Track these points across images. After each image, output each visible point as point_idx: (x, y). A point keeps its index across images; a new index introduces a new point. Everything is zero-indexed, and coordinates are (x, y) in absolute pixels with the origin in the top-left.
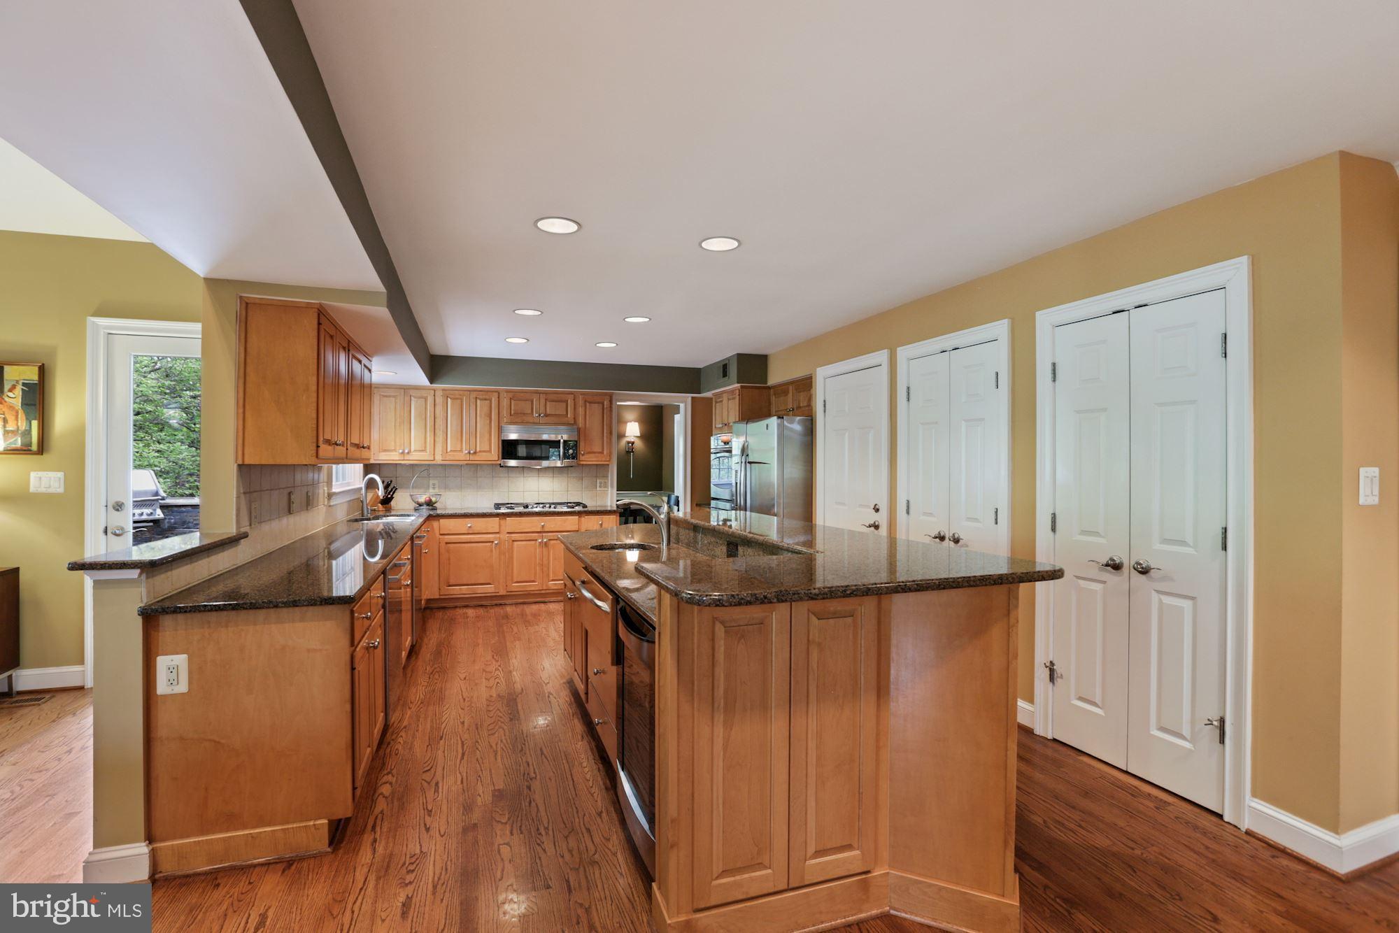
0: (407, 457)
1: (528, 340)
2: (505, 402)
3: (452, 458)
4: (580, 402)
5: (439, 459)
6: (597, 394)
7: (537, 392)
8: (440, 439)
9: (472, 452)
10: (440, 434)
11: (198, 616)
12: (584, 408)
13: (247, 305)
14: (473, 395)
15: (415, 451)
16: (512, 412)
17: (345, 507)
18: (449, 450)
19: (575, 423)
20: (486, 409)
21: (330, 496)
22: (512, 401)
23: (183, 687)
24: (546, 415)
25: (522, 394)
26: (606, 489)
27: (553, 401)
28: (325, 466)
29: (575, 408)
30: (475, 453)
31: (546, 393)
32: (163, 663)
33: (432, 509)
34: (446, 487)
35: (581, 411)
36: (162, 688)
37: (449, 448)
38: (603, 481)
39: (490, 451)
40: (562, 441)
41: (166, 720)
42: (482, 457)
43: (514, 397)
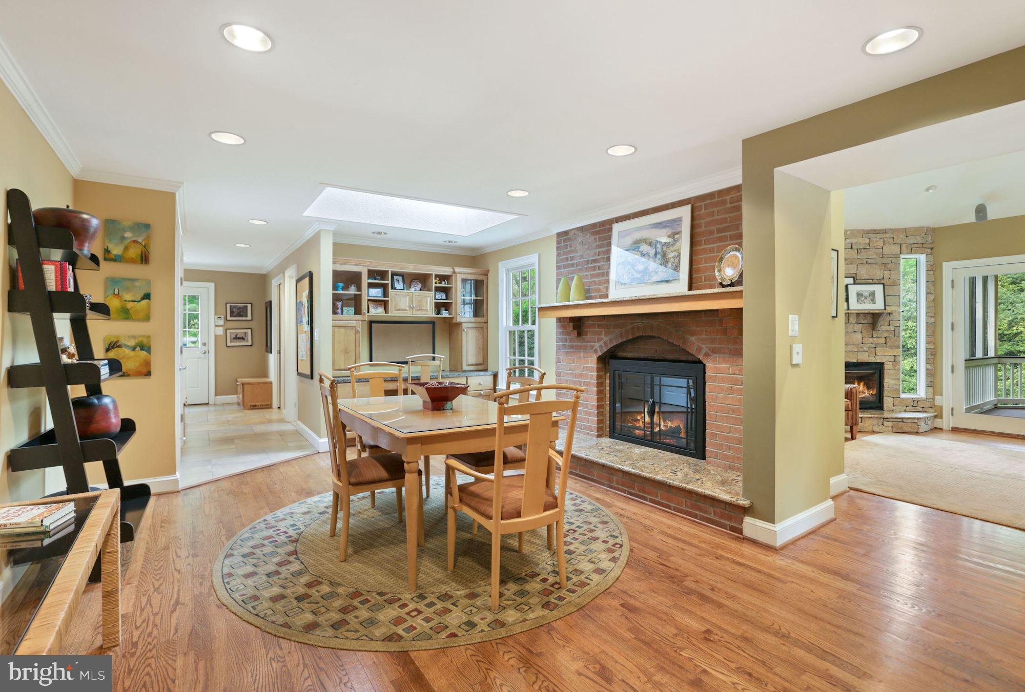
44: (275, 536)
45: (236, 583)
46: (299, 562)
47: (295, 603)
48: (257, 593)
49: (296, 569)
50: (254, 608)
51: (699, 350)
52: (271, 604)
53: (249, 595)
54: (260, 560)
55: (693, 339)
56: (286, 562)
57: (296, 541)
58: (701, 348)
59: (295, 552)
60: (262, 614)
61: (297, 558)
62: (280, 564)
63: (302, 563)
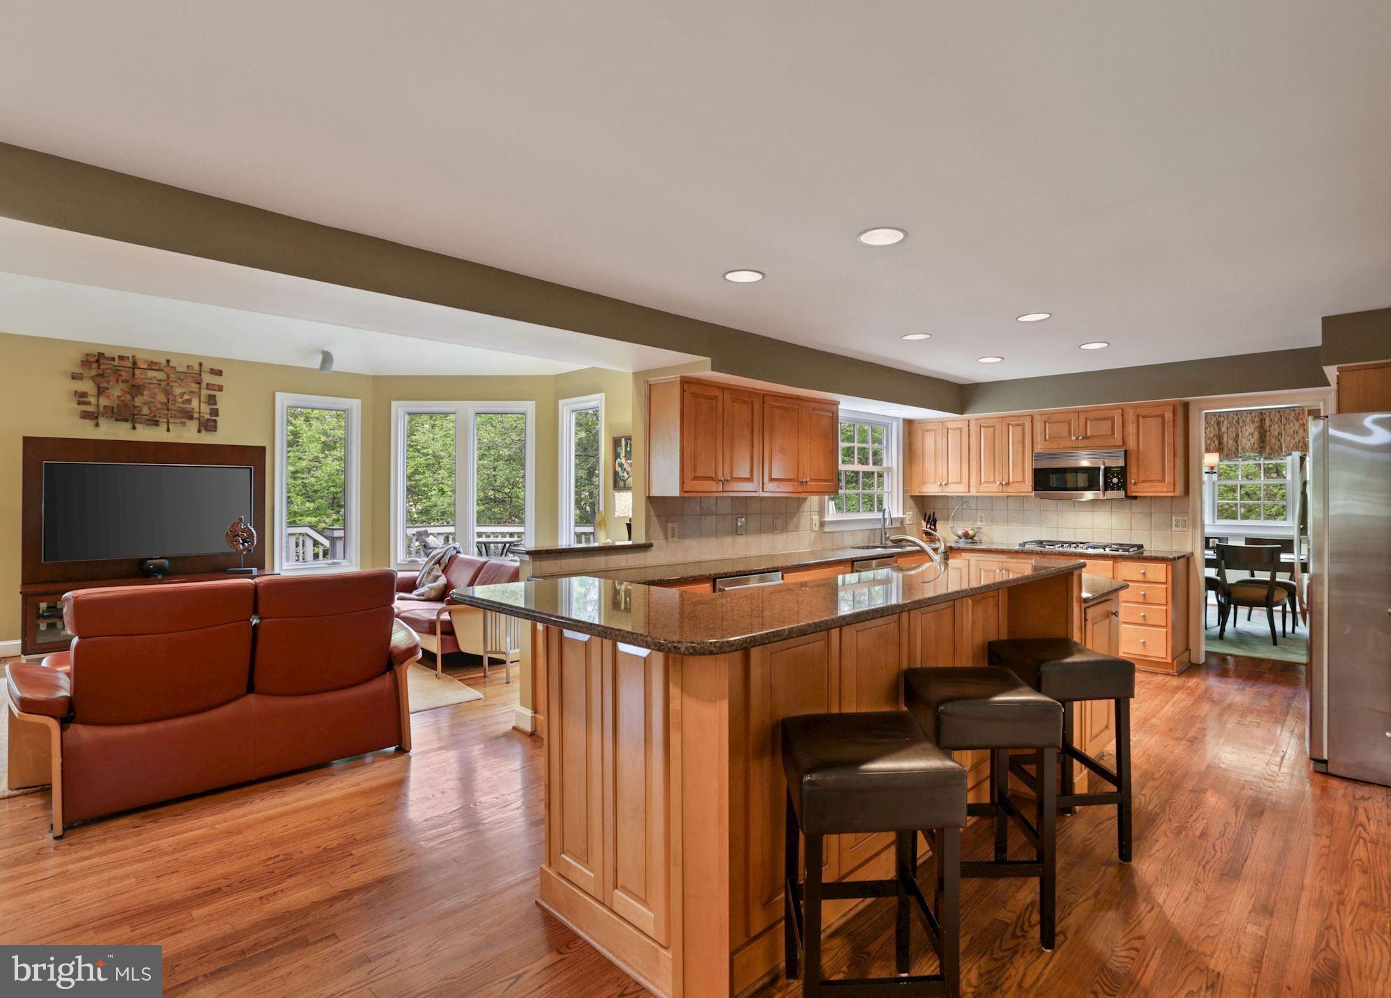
0: (946, 489)
1: (1003, 359)
2: (1039, 426)
3: (986, 490)
4: (1130, 417)
5: (973, 493)
6: (1154, 406)
7: (1074, 411)
8: (974, 472)
9: (1004, 483)
10: (974, 464)
12: (1135, 425)
13: (650, 386)
14: (1007, 422)
15: (953, 483)
16: (1047, 437)
18: (982, 481)
19: (1125, 444)
20: (1019, 436)
21: (820, 525)
22: (1047, 424)
24: (1086, 438)
25: (1058, 416)
26: (1186, 529)
27: (1095, 420)
29: (1123, 426)
30: (1008, 484)
31: (1086, 411)
33: (973, 543)
34: (993, 521)
35: (1131, 429)
37: (983, 479)
38: (1181, 518)
39: (1023, 481)
40: (1102, 467)
42: (1013, 490)
43: (1047, 419)
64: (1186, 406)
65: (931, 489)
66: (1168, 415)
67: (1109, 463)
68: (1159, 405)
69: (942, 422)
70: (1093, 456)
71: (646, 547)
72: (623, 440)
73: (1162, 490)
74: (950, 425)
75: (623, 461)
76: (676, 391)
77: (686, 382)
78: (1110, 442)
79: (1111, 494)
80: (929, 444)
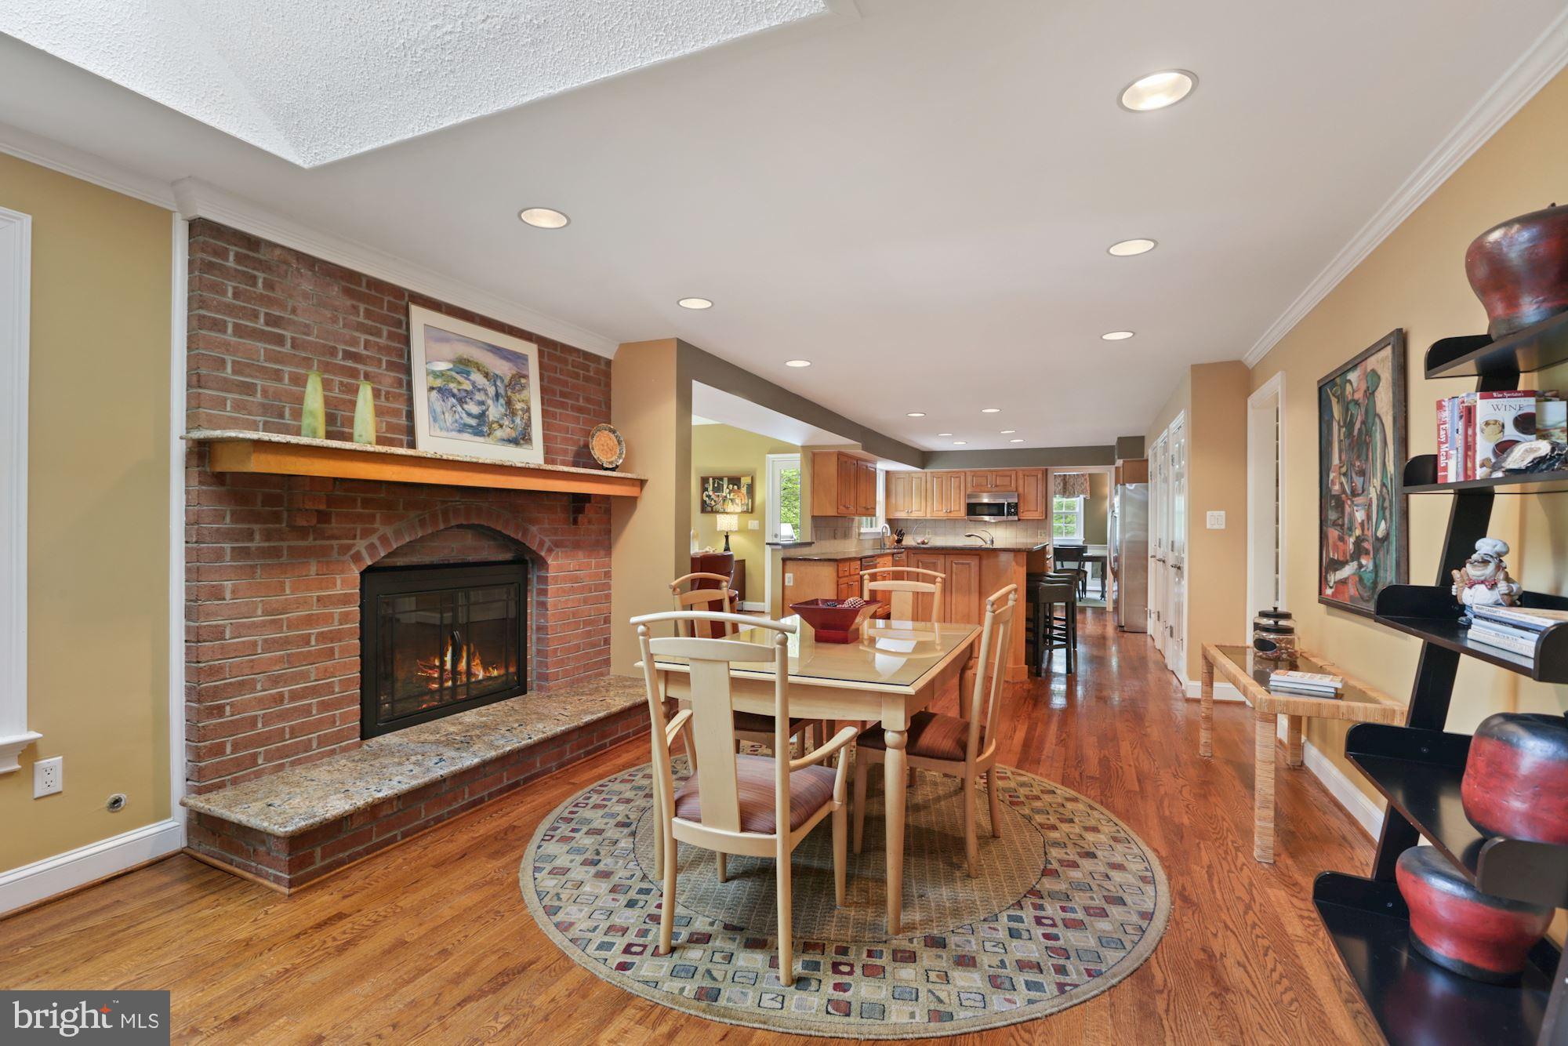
0: (910, 515)
2: (969, 479)
3: (937, 516)
4: (1021, 475)
5: (929, 516)
6: (1033, 470)
7: (989, 471)
8: (929, 504)
9: (949, 511)
10: (929, 500)
11: (795, 562)
12: (1023, 480)
13: (814, 454)
14: (949, 475)
15: (915, 511)
16: (974, 485)
17: (871, 542)
19: (1017, 491)
20: (957, 484)
21: (860, 534)
22: (974, 477)
23: (791, 584)
24: (996, 486)
25: (980, 473)
26: (1045, 536)
27: (1001, 476)
28: (857, 518)
29: (1017, 481)
30: (951, 512)
31: (996, 471)
32: (787, 575)
34: (936, 534)
35: (1021, 482)
36: (786, 584)
37: (935, 509)
38: (1042, 531)
39: (960, 510)
40: (1006, 503)
41: (787, 592)
42: (953, 515)
43: (975, 475)
44: (1060, 923)
45: (1136, 866)
46: (1049, 856)
47: (1076, 820)
48: (1112, 843)
49: (1057, 850)
50: (1118, 831)
51: (542, 544)
52: (1100, 827)
53: (1121, 845)
54: (1098, 882)
55: (534, 529)
56: (1065, 863)
57: (1034, 892)
58: (544, 542)
59: (1046, 872)
60: (1111, 824)
61: (1048, 862)
62: (1074, 865)
63: (1046, 853)
64: (1047, 470)
65: (901, 515)
66: (1040, 476)
67: (1010, 501)
68: (1036, 470)
69: (909, 473)
70: (990, 497)
71: (809, 544)
72: (711, 479)
73: (1036, 515)
74: (913, 475)
75: (711, 493)
76: (835, 459)
77: (840, 455)
78: (1009, 489)
79: (1011, 518)
80: (899, 487)
